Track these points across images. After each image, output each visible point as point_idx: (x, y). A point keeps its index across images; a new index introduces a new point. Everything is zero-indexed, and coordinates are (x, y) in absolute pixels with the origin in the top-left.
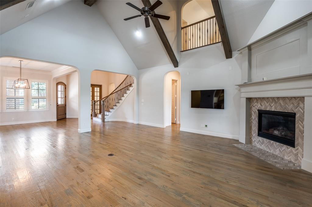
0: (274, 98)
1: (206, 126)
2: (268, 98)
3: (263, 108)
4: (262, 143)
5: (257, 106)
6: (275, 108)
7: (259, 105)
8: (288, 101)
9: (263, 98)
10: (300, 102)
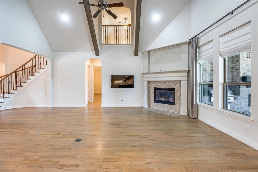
0: (163, 81)
1: (122, 100)
2: (160, 81)
3: (157, 87)
4: (157, 106)
5: (153, 86)
6: (164, 86)
7: (155, 85)
8: (171, 82)
9: (157, 81)
10: (177, 83)
